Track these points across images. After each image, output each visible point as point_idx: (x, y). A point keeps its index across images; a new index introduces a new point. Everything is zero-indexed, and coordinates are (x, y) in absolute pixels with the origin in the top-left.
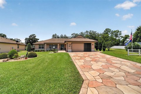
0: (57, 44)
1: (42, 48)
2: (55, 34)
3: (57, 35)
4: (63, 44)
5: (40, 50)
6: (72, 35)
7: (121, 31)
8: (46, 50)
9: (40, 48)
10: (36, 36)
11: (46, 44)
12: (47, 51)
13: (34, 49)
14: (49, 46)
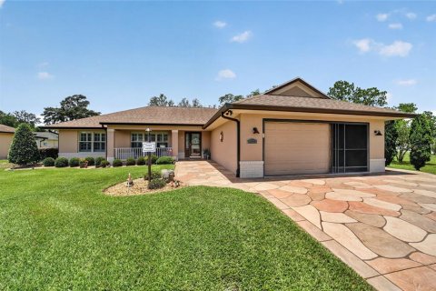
0: (170, 132)
1: (96, 148)
2: (162, 95)
3: (168, 100)
4: (199, 129)
5: (83, 156)
6: (222, 99)
7: (385, 92)
8: (110, 159)
9: (83, 147)
10: (87, 103)
11: (111, 131)
12: (118, 164)
13: (53, 153)
14: (128, 140)
